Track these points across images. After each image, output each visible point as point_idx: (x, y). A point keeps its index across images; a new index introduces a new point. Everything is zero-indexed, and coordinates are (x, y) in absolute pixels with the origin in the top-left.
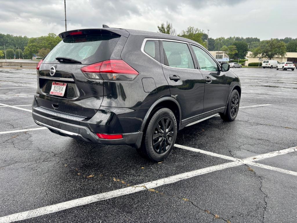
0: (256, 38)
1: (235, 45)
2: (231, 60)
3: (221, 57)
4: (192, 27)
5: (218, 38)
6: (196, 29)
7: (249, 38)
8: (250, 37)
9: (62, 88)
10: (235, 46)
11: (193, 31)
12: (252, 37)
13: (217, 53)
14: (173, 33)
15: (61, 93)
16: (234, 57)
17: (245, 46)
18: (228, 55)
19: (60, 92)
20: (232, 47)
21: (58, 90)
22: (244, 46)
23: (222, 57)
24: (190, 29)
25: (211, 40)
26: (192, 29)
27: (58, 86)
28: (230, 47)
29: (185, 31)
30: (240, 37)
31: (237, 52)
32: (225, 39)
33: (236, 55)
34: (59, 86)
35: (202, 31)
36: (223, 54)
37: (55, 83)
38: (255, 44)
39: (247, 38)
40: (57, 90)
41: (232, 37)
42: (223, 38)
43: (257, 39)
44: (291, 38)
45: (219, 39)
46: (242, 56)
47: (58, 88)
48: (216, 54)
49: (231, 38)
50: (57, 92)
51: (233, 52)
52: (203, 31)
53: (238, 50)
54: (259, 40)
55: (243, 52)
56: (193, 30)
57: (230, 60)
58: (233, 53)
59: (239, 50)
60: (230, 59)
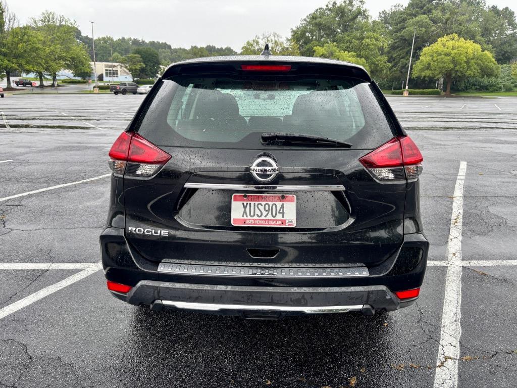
0: (165, 43)
1: (138, 54)
2: (135, 79)
3: (115, 74)
4: (51, 13)
5: (100, 37)
6: (61, 17)
7: (154, 42)
8: (156, 41)
10: (140, 56)
11: (55, 20)
12: (159, 41)
13: (106, 66)
14: (12, 21)
16: (139, 75)
17: (156, 57)
18: (130, 71)
20: (136, 57)
22: (153, 56)
23: (117, 74)
24: (49, 16)
25: (88, 41)
26: (51, 16)
28: (131, 57)
29: (37, 20)
30: (139, 39)
31: (144, 66)
32: (115, 40)
33: (143, 70)
35: (73, 22)
36: (119, 69)
38: (165, 53)
39: (150, 42)
41: (126, 38)
42: (110, 39)
43: (167, 45)
44: (215, 47)
45: (104, 39)
46: (152, 73)
48: (104, 69)
49: (123, 39)
51: (136, 65)
52: (76, 22)
53: (144, 63)
54: (169, 47)
55: (154, 66)
56: (53, 18)
57: (133, 79)
58: (138, 67)
59: (147, 63)
60: (134, 77)
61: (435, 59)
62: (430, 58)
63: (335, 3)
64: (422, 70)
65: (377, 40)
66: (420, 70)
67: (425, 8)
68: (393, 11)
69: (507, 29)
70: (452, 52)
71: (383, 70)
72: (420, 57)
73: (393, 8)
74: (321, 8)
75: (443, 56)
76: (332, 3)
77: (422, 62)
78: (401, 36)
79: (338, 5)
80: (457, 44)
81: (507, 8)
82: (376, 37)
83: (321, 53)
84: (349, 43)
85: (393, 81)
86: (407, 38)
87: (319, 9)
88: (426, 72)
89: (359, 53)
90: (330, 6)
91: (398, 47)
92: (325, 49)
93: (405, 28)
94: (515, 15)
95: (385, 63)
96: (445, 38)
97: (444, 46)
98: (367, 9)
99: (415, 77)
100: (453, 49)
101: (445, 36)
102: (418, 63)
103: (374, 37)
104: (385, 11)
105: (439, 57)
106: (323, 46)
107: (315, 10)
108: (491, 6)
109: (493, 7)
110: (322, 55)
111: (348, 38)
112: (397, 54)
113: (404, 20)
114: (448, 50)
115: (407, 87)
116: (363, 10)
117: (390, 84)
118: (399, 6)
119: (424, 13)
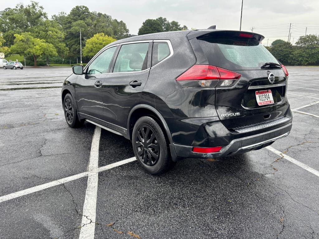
9: (268, 95)
15: (270, 101)
19: (268, 100)
21: (265, 99)
27: (262, 94)
34: (264, 94)
37: (259, 92)
40: (263, 99)
47: (264, 96)
50: (265, 101)
61: (94, 46)
62: (92, 46)
63: (22, 7)
64: (88, 52)
65: (56, 33)
66: (87, 52)
67: (81, 16)
68: (60, 15)
69: (124, 32)
70: (103, 43)
71: (64, 52)
72: (86, 45)
73: (60, 14)
74: (10, 9)
75: (98, 45)
76: (20, 6)
77: (87, 47)
78: (70, 32)
79: (25, 7)
80: (105, 38)
81: (122, 21)
82: (56, 31)
83: (21, 39)
84: (37, 33)
85: (69, 59)
86: (74, 33)
87: (8, 8)
88: (91, 53)
89: (46, 40)
90: (19, 8)
91: (69, 38)
92: (23, 36)
93: (72, 27)
94: (126, 25)
95: (64, 47)
96: (97, 35)
97: (98, 39)
98: (46, 13)
99: (85, 56)
100: (103, 41)
101: (97, 34)
102: (85, 48)
103: (55, 31)
104: (55, 15)
105: (97, 45)
106: (21, 35)
107: (5, 9)
108: (114, 19)
109: (115, 20)
110: (21, 40)
111: (36, 30)
112: (69, 42)
113: (70, 22)
114: (101, 42)
115: (81, 62)
116: (44, 13)
117: (68, 60)
118: (63, 13)
119: (81, 19)
